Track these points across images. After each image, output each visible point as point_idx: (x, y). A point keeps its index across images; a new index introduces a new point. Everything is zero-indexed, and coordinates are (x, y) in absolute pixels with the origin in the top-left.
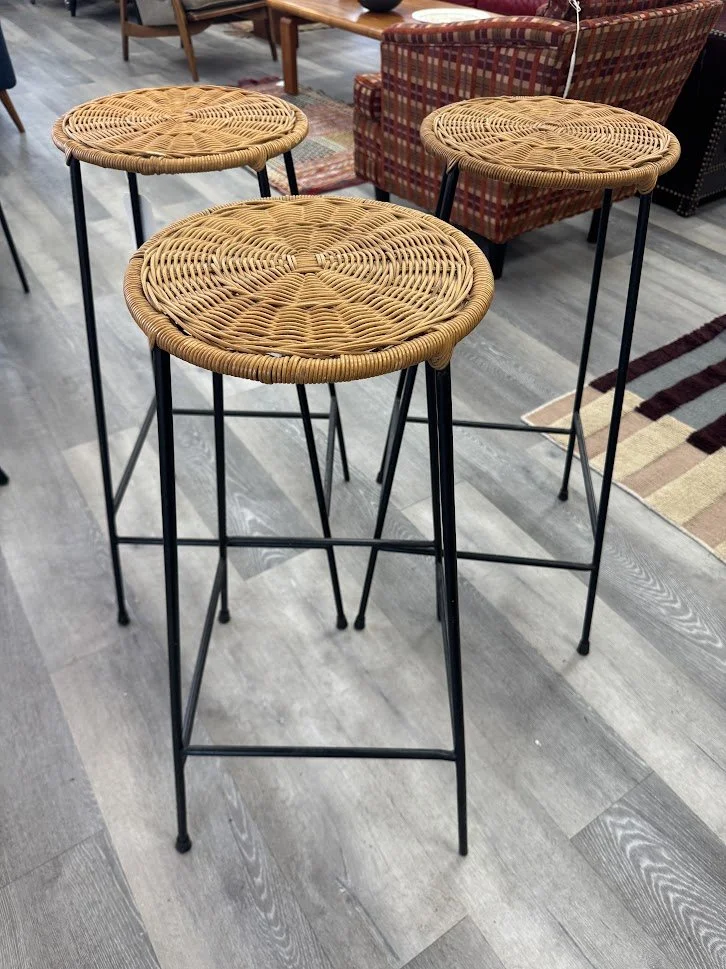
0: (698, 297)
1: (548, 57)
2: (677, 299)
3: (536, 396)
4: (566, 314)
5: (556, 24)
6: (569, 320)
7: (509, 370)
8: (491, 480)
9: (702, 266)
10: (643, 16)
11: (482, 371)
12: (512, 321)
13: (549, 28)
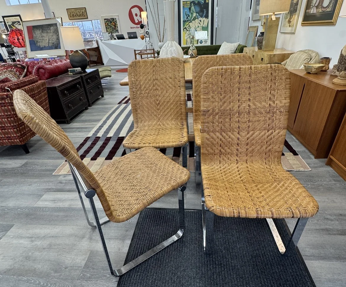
0: (80, 137)
1: (8, 100)
2: (76, 139)
3: (54, 169)
4: (52, 152)
5: (5, 93)
6: (53, 153)
7: (44, 168)
8: (53, 189)
9: (78, 131)
10: (27, 87)
11: (37, 171)
12: (39, 159)
13: (4, 95)
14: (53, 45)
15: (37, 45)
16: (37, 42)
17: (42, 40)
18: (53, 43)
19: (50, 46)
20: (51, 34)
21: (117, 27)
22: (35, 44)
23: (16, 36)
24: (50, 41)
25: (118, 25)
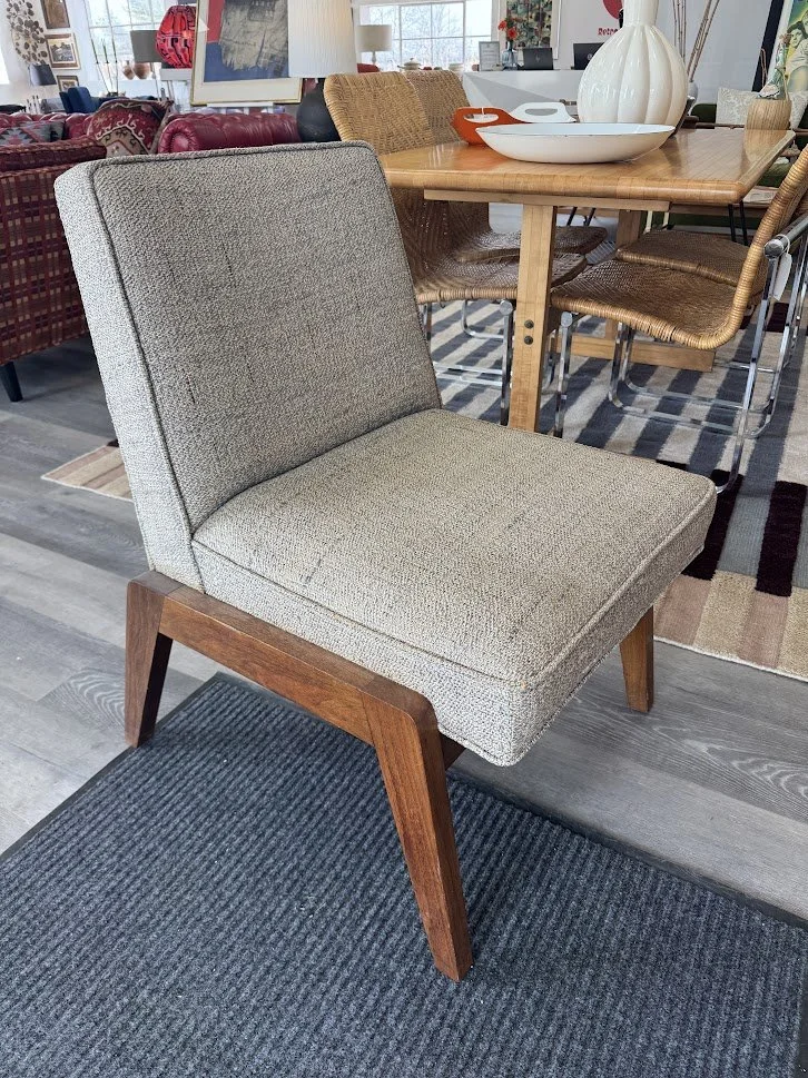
14: (270, 64)
15: (224, 61)
16: (227, 50)
17: (241, 46)
18: (272, 57)
19: (261, 66)
20: (271, 26)
21: (549, 27)
22: (220, 58)
23: (171, 31)
24: (264, 50)
25: (552, 19)
